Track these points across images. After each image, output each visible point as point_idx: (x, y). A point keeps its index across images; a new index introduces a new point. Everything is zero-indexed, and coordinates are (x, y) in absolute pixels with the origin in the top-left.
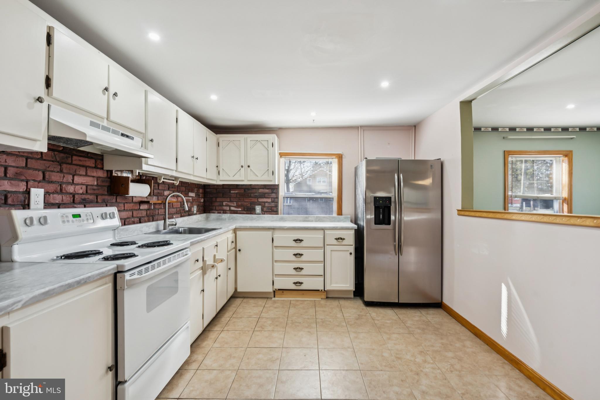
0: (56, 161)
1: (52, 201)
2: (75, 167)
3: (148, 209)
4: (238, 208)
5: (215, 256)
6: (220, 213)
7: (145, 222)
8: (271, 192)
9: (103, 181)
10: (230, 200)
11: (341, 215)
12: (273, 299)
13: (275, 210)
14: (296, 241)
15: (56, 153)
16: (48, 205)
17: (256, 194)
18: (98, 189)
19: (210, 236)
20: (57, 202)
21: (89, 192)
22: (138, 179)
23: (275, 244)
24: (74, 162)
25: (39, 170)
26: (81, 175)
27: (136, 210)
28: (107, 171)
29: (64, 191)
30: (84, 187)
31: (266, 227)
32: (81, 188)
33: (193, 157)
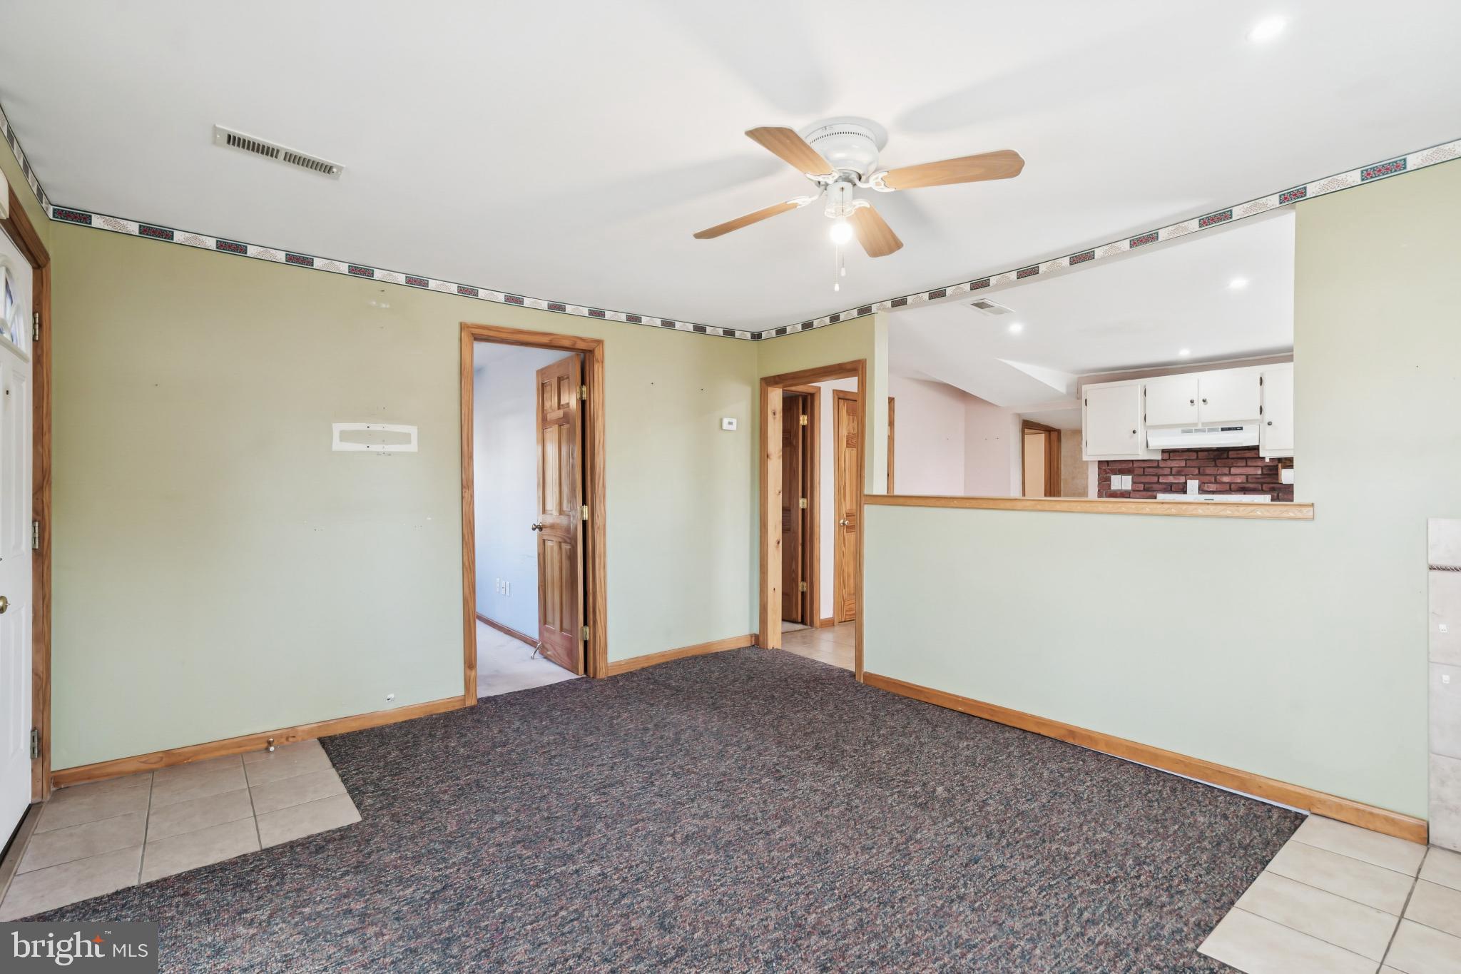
0: (1212, 460)
1: (1206, 489)
2: (1230, 461)
9: (1270, 470)
16: (1203, 491)
18: (1263, 478)
20: (1212, 489)
21: (1250, 480)
24: (1229, 456)
25: (1195, 467)
26: (1239, 466)
29: (1219, 481)
32: (1239, 478)
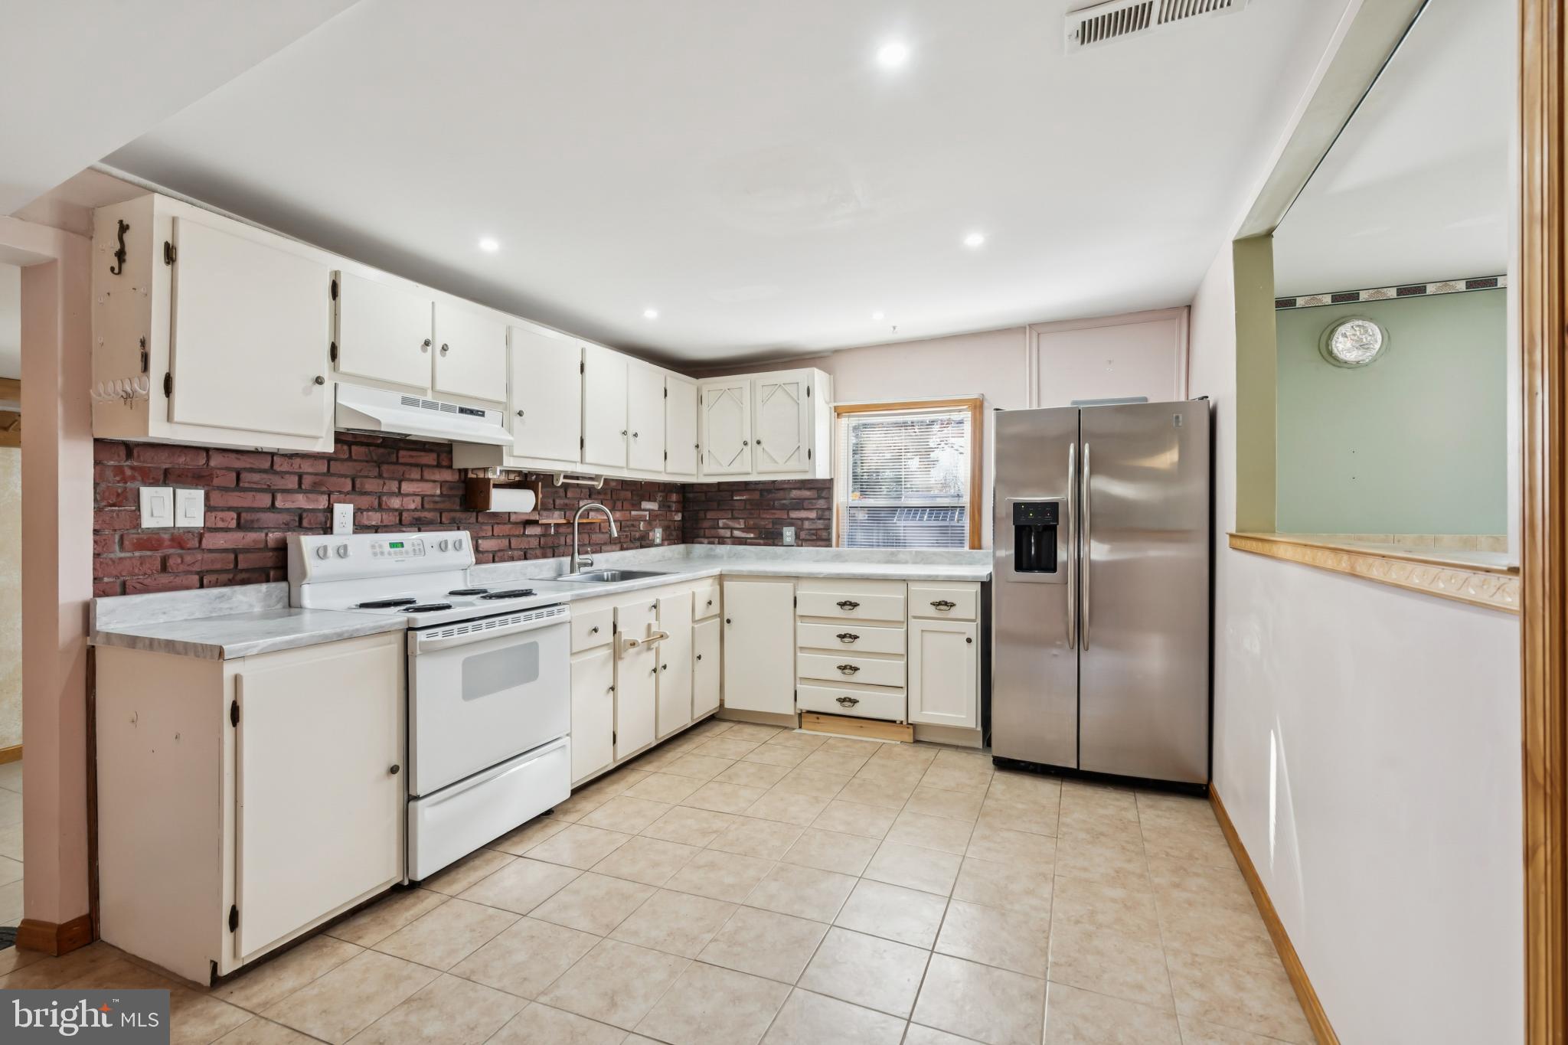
0: (373, 462)
1: (366, 523)
2: (401, 468)
3: (544, 535)
4: (747, 532)
5: (649, 626)
6: (713, 543)
7: (536, 557)
8: (816, 496)
9: (451, 488)
10: (732, 515)
11: (980, 548)
12: (798, 731)
13: (824, 537)
14: (842, 605)
15: (371, 448)
16: (359, 528)
17: (784, 502)
18: (443, 502)
19: (634, 586)
20: (374, 523)
21: (426, 506)
22: (519, 481)
23: (800, 611)
24: (401, 460)
25: (346, 476)
26: (412, 480)
27: (518, 536)
28: (460, 470)
29: (384, 506)
30: (418, 499)
31: (780, 573)
32: (414, 501)
33: (625, 433)
